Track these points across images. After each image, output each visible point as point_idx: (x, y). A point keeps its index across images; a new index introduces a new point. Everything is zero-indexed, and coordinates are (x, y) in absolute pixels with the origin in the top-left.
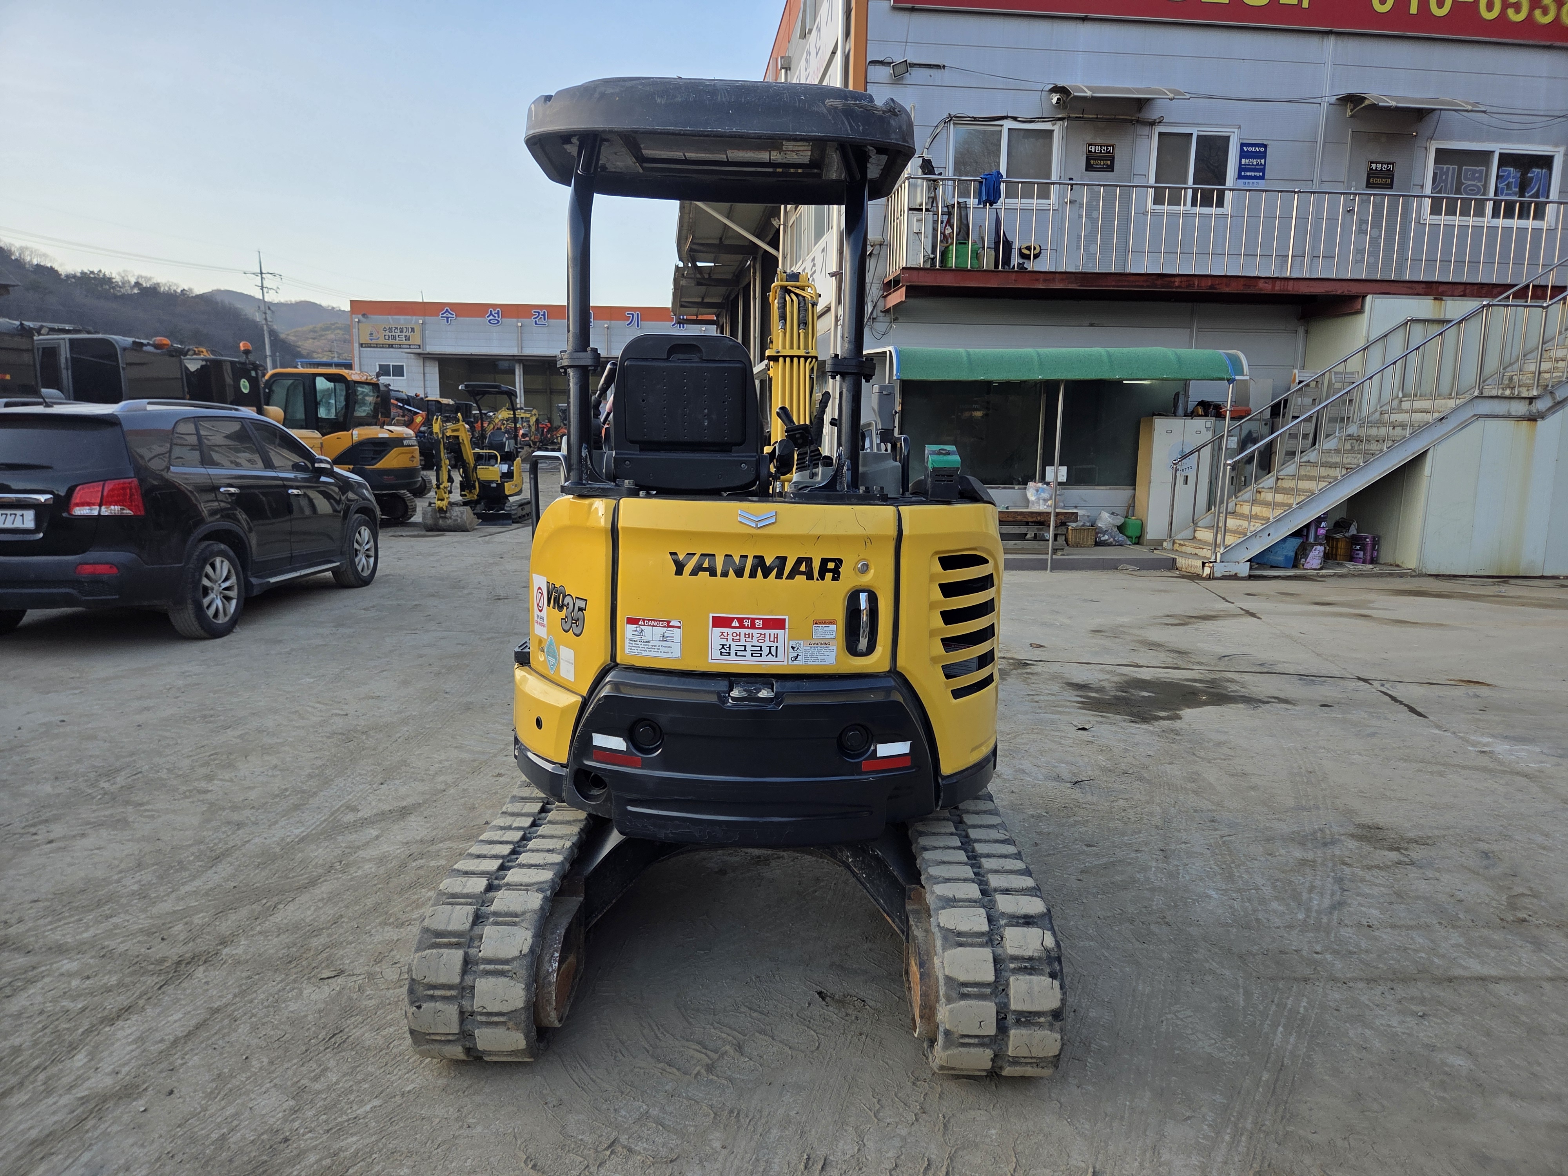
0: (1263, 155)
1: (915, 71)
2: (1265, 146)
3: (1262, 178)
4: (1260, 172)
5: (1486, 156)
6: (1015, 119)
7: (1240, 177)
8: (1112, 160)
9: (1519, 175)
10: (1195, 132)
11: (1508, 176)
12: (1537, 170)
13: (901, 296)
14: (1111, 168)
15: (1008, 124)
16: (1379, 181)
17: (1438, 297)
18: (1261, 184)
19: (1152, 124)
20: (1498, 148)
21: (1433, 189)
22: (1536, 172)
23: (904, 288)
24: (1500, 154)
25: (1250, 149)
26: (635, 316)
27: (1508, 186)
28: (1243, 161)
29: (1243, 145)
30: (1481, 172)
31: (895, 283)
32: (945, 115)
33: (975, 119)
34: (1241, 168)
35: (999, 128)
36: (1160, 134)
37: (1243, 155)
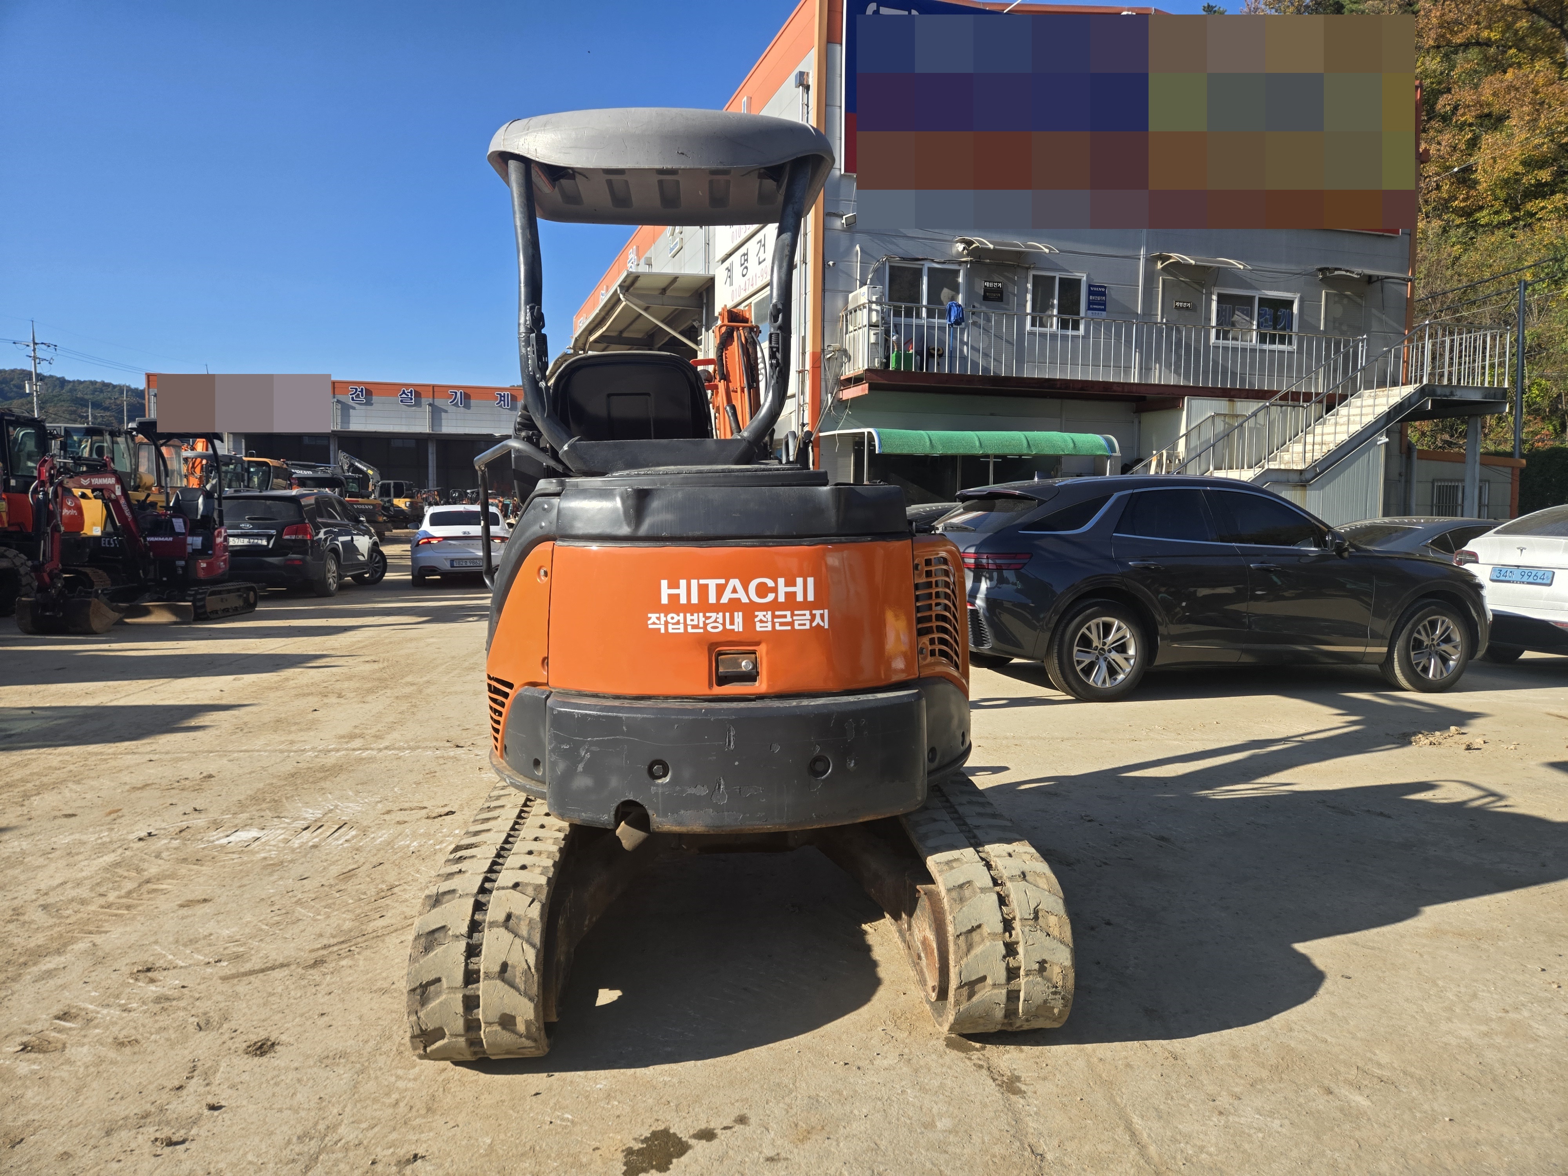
0: (1104, 294)
2: (1105, 287)
3: (1104, 310)
4: (1102, 306)
5: (1250, 299)
6: (932, 260)
7: (1089, 309)
8: (1002, 293)
9: (1272, 313)
10: (1058, 275)
11: (1265, 314)
12: (1284, 310)
13: (863, 390)
14: (1000, 299)
15: (928, 264)
17: (1232, 399)
18: (1102, 314)
19: (1028, 268)
20: (1257, 295)
21: (1218, 321)
22: (1282, 312)
23: (867, 385)
24: (1260, 298)
25: (1095, 289)
26: (459, 394)
27: (1266, 320)
28: (1091, 297)
29: (1090, 286)
30: (1247, 310)
31: (856, 380)
32: (882, 256)
33: (904, 259)
34: (1090, 303)
35: (920, 267)
36: (1034, 276)
37: (1090, 293)
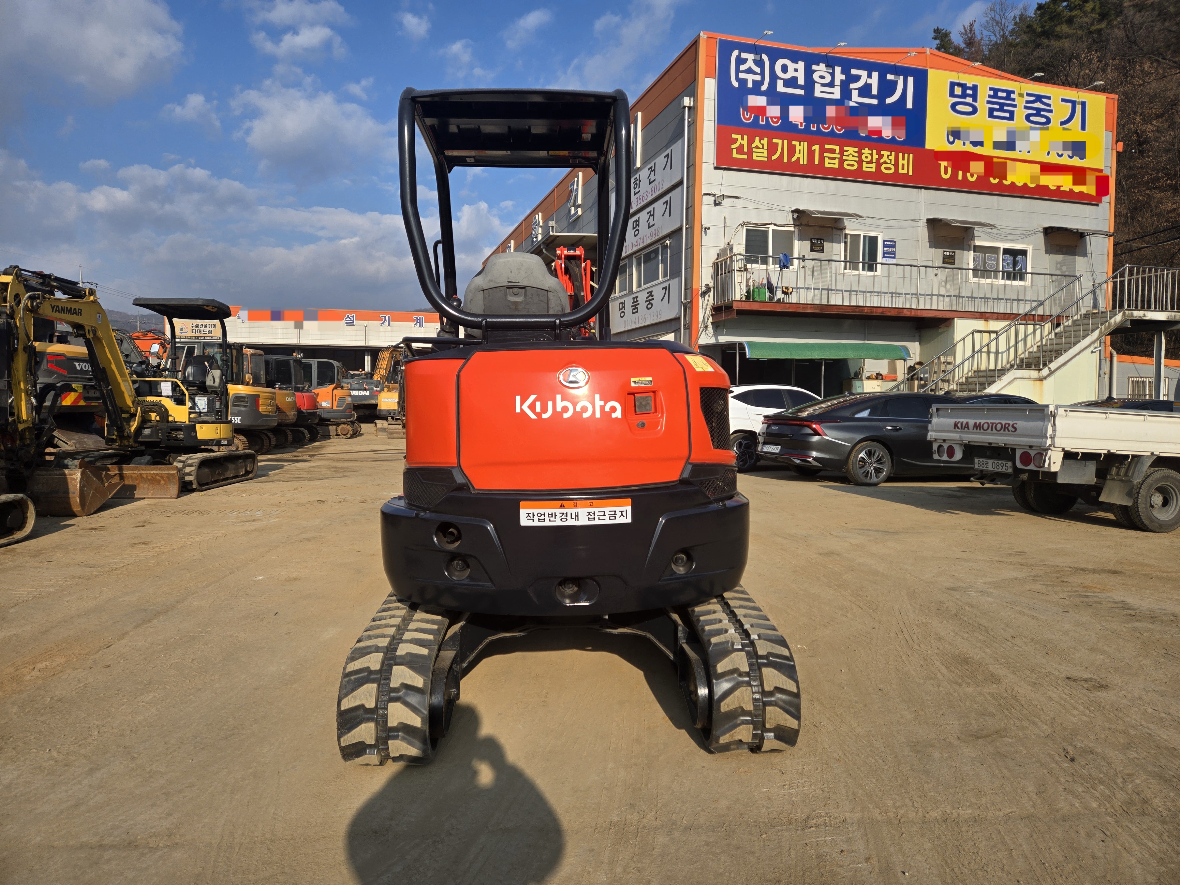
0: (894, 246)
1: (726, 199)
2: (895, 242)
3: (894, 258)
4: (893, 255)
5: (995, 250)
6: (775, 225)
7: (884, 257)
8: (823, 246)
9: (1012, 258)
10: (862, 234)
11: (1007, 259)
12: (1020, 257)
13: (731, 315)
14: (822, 251)
15: (772, 227)
16: (948, 261)
17: (986, 320)
18: (894, 261)
19: (841, 229)
20: (1002, 245)
21: (974, 265)
22: (1019, 258)
23: (735, 311)
24: (1003, 249)
25: (889, 243)
27: (1008, 264)
28: (885, 249)
29: (884, 241)
30: (994, 257)
31: (726, 308)
32: (741, 222)
33: (756, 224)
34: (884, 253)
35: (767, 229)
36: (845, 234)
37: (885, 246)
